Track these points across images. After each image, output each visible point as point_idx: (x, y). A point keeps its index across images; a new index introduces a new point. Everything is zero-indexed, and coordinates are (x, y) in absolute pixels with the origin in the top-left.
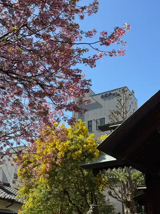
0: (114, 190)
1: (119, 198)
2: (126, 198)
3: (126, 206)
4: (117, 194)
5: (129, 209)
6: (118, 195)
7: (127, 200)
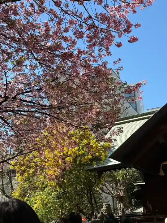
0: (106, 186)
1: (111, 193)
2: (119, 194)
3: (119, 201)
4: (108, 190)
5: (122, 204)
6: (110, 191)
7: (119, 195)
